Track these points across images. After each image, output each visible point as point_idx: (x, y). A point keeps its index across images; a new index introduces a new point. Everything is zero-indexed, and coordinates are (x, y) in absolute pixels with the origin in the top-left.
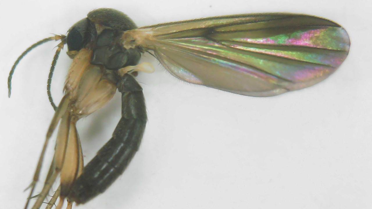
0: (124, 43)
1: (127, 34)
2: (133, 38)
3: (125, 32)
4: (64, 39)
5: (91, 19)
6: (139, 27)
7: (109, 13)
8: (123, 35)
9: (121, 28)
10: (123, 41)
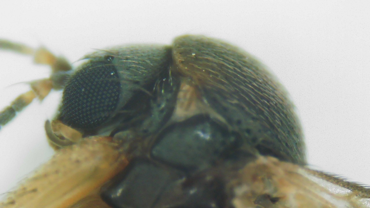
0: (240, 191)
1: (264, 167)
2: (276, 190)
3: (262, 160)
4: (62, 73)
5: (178, 58)
6: (311, 167)
7: (245, 69)
8: (251, 165)
9: (254, 140)
10: (240, 184)
